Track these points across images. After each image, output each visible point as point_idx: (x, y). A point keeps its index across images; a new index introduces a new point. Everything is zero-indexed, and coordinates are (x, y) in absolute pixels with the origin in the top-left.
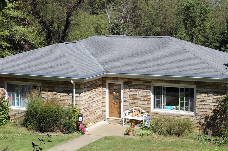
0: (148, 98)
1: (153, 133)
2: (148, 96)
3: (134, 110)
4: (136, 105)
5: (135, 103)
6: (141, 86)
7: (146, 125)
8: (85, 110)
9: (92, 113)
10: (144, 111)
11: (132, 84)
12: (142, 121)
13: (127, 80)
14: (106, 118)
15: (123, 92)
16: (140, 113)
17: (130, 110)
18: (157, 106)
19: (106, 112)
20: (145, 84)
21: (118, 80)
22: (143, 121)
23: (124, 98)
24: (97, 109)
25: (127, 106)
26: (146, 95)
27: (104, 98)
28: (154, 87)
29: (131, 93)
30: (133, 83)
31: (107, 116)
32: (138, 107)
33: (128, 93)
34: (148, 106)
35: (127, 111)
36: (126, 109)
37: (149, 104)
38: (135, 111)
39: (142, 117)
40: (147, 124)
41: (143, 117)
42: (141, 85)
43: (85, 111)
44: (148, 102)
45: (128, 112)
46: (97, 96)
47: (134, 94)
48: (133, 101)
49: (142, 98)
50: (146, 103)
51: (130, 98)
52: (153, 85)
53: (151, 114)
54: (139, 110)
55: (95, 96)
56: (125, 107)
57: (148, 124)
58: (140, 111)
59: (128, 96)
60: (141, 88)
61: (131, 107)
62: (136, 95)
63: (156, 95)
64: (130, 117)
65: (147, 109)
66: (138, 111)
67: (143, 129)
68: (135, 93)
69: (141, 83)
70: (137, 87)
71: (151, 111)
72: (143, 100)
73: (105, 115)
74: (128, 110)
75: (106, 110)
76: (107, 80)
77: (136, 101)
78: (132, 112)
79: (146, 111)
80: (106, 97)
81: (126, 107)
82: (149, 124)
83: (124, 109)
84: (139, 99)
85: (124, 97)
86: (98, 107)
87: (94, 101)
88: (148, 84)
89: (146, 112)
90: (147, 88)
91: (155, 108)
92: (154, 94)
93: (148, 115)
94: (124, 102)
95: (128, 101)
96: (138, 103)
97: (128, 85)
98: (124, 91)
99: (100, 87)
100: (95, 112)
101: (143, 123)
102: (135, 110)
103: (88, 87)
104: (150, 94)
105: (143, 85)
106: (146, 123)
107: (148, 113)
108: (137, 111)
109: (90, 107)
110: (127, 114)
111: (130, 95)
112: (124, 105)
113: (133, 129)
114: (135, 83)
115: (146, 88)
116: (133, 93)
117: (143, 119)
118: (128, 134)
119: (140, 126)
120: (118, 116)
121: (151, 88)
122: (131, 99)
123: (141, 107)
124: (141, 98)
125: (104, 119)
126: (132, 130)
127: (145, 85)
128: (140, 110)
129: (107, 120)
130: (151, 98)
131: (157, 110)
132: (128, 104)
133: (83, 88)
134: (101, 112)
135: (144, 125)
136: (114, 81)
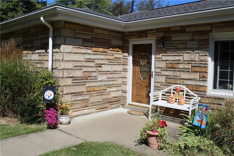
0: (202, 65)
1: (216, 147)
2: (202, 62)
3: (172, 91)
4: (178, 82)
5: (175, 78)
6: (188, 42)
7: (196, 123)
8: (74, 81)
9: (94, 91)
10: (192, 93)
11: (171, 41)
12: (187, 113)
13: (161, 34)
14: (128, 104)
15: (156, 58)
16: (185, 96)
17: (166, 90)
18: (221, 83)
19: (127, 94)
20: (196, 37)
21: (147, 37)
22: (190, 113)
23: (155, 68)
24: (110, 86)
25: (160, 82)
26: (197, 60)
27: (125, 70)
28: (216, 43)
29: (169, 58)
30: (173, 39)
31: (129, 100)
32: (180, 84)
33: (164, 58)
34: (201, 84)
35: (160, 93)
36: (158, 88)
37: (204, 78)
38: (175, 92)
39: (188, 106)
40: (198, 121)
41: (190, 106)
42: (189, 40)
43: (73, 84)
44: (202, 75)
45: (163, 95)
46: (111, 63)
47: (173, 61)
48: (171, 73)
49: (190, 66)
50: (197, 76)
51: (167, 67)
52: (213, 38)
53: (207, 101)
54: (183, 91)
55: (106, 62)
56: (157, 85)
57: (201, 121)
58: (185, 93)
59: (163, 65)
60: (188, 47)
61: (168, 84)
62: (177, 62)
63: (219, 63)
64: (165, 104)
65: (199, 90)
66: (181, 93)
67: (187, 130)
68: (177, 58)
69: (187, 37)
70: (181, 46)
71: (206, 94)
72: (191, 71)
73: (125, 98)
74: (161, 91)
75: (128, 90)
76: (130, 40)
77: (178, 74)
78: (169, 94)
79: (197, 92)
80: (128, 68)
81: (159, 85)
82: (204, 121)
83: (156, 88)
84: (184, 68)
85: (156, 66)
86: (111, 83)
87: (100, 69)
88: (203, 38)
89: (196, 95)
90: (201, 45)
91: (215, 87)
92: (215, 60)
93: (200, 101)
94: (157, 77)
95: (163, 73)
96: (182, 77)
97: (163, 44)
98: (157, 56)
99: (118, 49)
100: (105, 91)
101: (189, 117)
102: (174, 90)
103: (84, 40)
104: (206, 58)
105: (193, 40)
106: (197, 118)
107: (200, 98)
108: (179, 92)
109: (89, 78)
110: (160, 98)
111: (167, 62)
112: (156, 81)
113: (159, 130)
114: (176, 39)
115: (198, 47)
116: (173, 58)
117: (189, 108)
118: (145, 142)
119: (182, 123)
120: (146, 101)
121: (208, 44)
122: (168, 69)
123: (187, 85)
124: (186, 66)
125: (123, 105)
126: (157, 134)
127: (196, 40)
128: (185, 91)
129: (127, 108)
130: (209, 66)
131: (221, 93)
132: (163, 79)
133: (68, 37)
134: (120, 94)
135: (191, 122)
136: (141, 39)
